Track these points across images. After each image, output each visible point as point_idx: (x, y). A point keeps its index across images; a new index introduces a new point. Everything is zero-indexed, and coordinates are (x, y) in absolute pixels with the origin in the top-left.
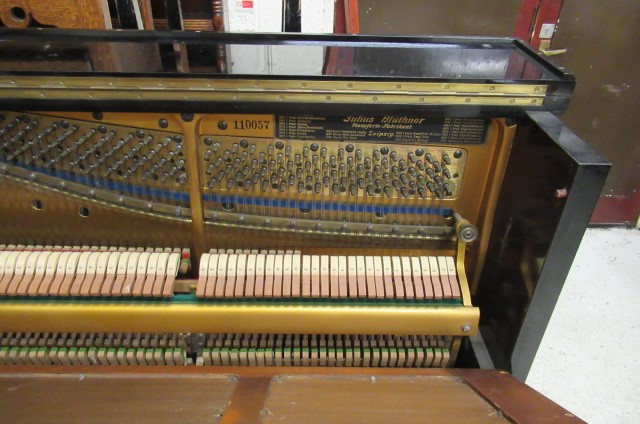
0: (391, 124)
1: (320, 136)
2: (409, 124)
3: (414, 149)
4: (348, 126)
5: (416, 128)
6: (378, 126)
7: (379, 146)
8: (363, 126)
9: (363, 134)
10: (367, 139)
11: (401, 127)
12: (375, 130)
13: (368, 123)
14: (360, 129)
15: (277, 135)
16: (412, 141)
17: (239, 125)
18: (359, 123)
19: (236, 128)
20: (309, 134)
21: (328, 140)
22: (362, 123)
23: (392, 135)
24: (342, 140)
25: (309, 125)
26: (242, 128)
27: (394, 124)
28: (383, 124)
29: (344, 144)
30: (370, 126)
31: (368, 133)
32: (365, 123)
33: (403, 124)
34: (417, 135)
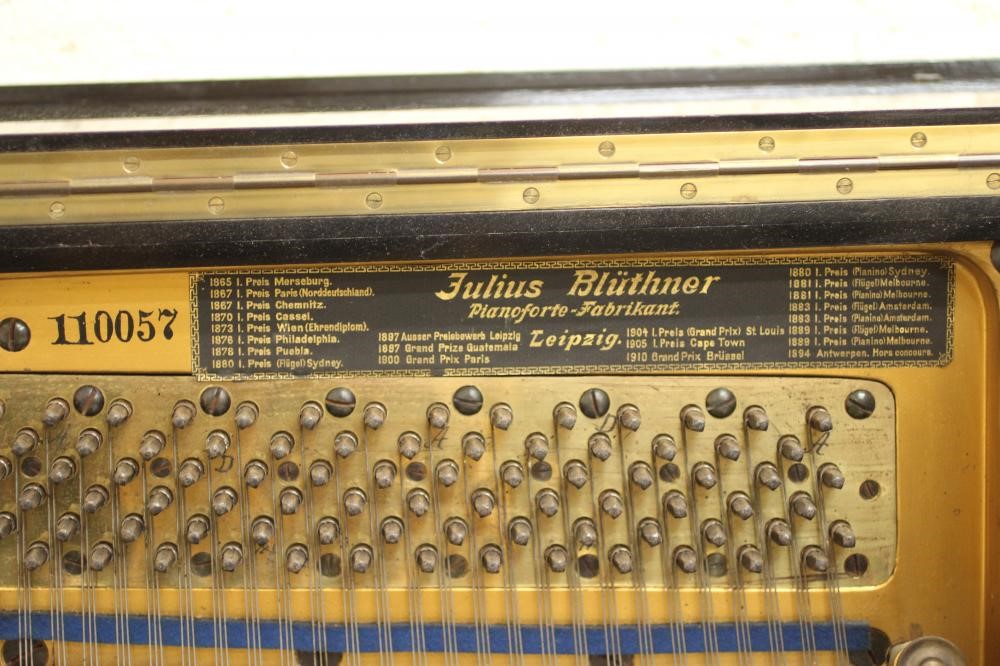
0: (603, 300)
1: (359, 356)
2: (668, 299)
3: (696, 390)
4: (456, 316)
5: (694, 311)
6: (559, 310)
7: (572, 389)
8: (506, 312)
9: (510, 341)
10: (525, 358)
11: (639, 309)
12: (551, 325)
13: (523, 302)
14: (498, 324)
15: (206, 359)
16: (688, 360)
17: (72, 331)
18: (492, 302)
19: (62, 340)
20: (318, 351)
21: (388, 369)
22: (503, 302)
23: (613, 340)
24: (437, 371)
25: (318, 316)
26: (83, 340)
27: (616, 300)
28: (578, 302)
29: (447, 386)
30: (530, 310)
31: (527, 338)
32: (512, 303)
33: (648, 299)
34: (702, 335)
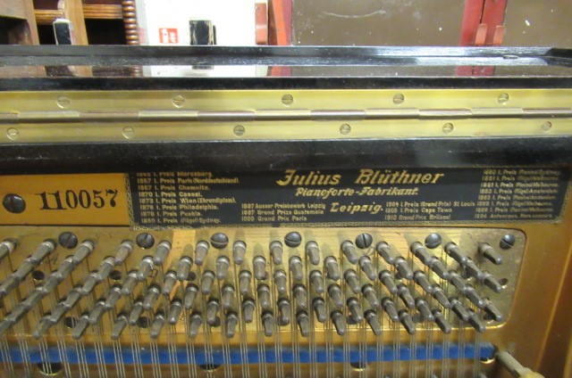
0: (375, 186)
1: (231, 217)
2: (412, 186)
3: (420, 234)
4: (288, 194)
5: (427, 193)
6: (349, 192)
7: (353, 233)
8: (318, 193)
9: (319, 208)
10: (327, 218)
11: (396, 192)
12: (344, 200)
13: (328, 187)
14: (313, 200)
15: (138, 219)
16: (420, 219)
17: (52, 201)
18: (310, 187)
19: (46, 207)
20: (205, 214)
21: (247, 224)
22: (316, 187)
23: (378, 208)
24: (276, 224)
25: (205, 194)
26: (60, 207)
27: (383, 186)
28: (360, 187)
29: (282, 232)
30: (332, 192)
31: (329, 207)
32: (322, 187)
33: (401, 186)
34: (429, 207)
